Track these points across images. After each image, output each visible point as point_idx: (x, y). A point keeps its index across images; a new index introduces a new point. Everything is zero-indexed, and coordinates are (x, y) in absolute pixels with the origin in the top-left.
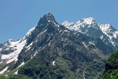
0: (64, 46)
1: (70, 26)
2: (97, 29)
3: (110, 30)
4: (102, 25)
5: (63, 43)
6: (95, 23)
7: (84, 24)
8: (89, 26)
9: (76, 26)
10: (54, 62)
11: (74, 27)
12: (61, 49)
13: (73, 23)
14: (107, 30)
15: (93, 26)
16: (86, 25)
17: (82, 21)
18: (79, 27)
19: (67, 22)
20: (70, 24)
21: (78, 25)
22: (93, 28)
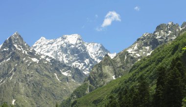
0: (29, 80)
1: (48, 44)
2: (82, 50)
3: (99, 52)
4: (90, 44)
5: (28, 77)
6: (80, 43)
7: (66, 43)
8: (73, 46)
9: (56, 45)
10: (14, 101)
11: (53, 45)
12: (24, 84)
13: (52, 40)
14: (96, 53)
15: (77, 46)
16: (69, 44)
17: (64, 39)
18: (59, 47)
19: (44, 38)
20: (48, 42)
21: (58, 44)
22: (77, 49)
